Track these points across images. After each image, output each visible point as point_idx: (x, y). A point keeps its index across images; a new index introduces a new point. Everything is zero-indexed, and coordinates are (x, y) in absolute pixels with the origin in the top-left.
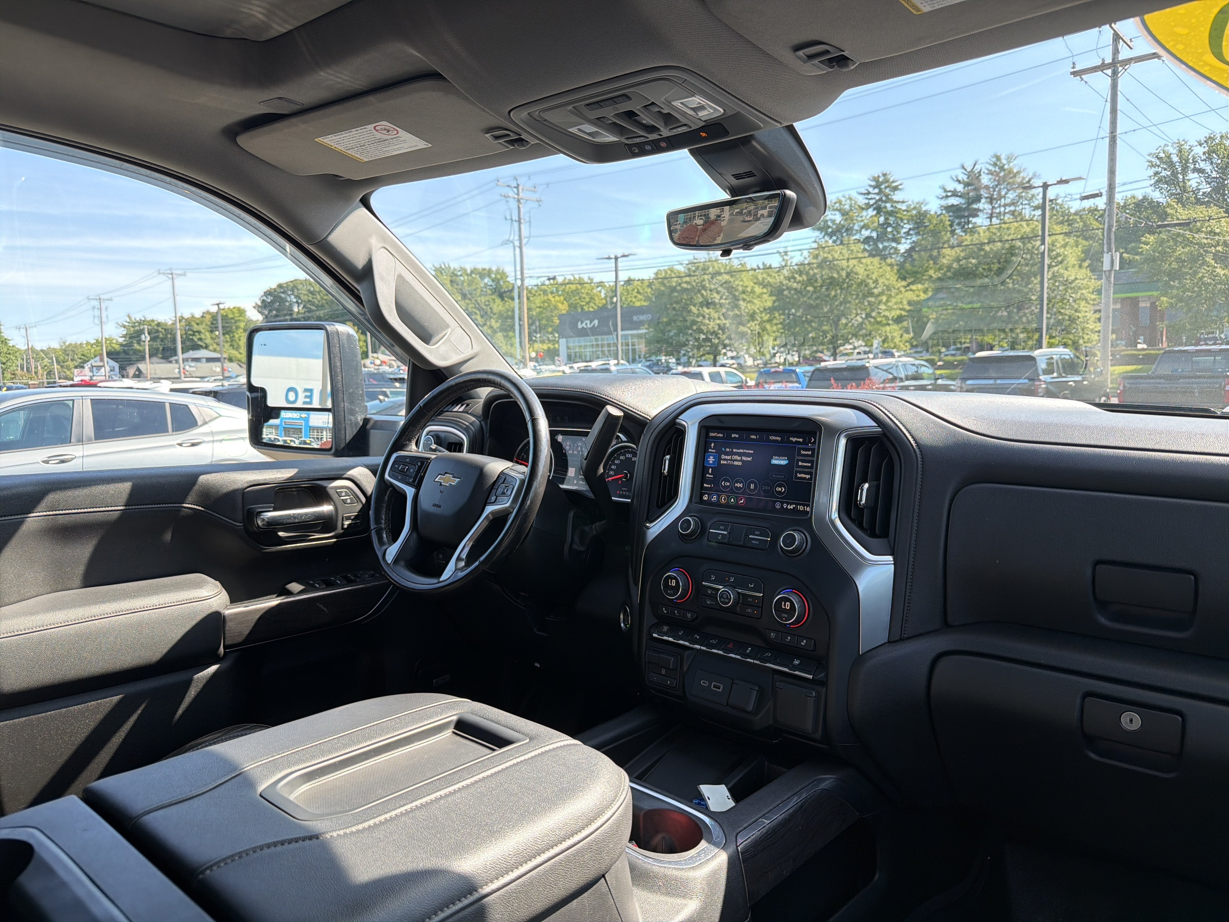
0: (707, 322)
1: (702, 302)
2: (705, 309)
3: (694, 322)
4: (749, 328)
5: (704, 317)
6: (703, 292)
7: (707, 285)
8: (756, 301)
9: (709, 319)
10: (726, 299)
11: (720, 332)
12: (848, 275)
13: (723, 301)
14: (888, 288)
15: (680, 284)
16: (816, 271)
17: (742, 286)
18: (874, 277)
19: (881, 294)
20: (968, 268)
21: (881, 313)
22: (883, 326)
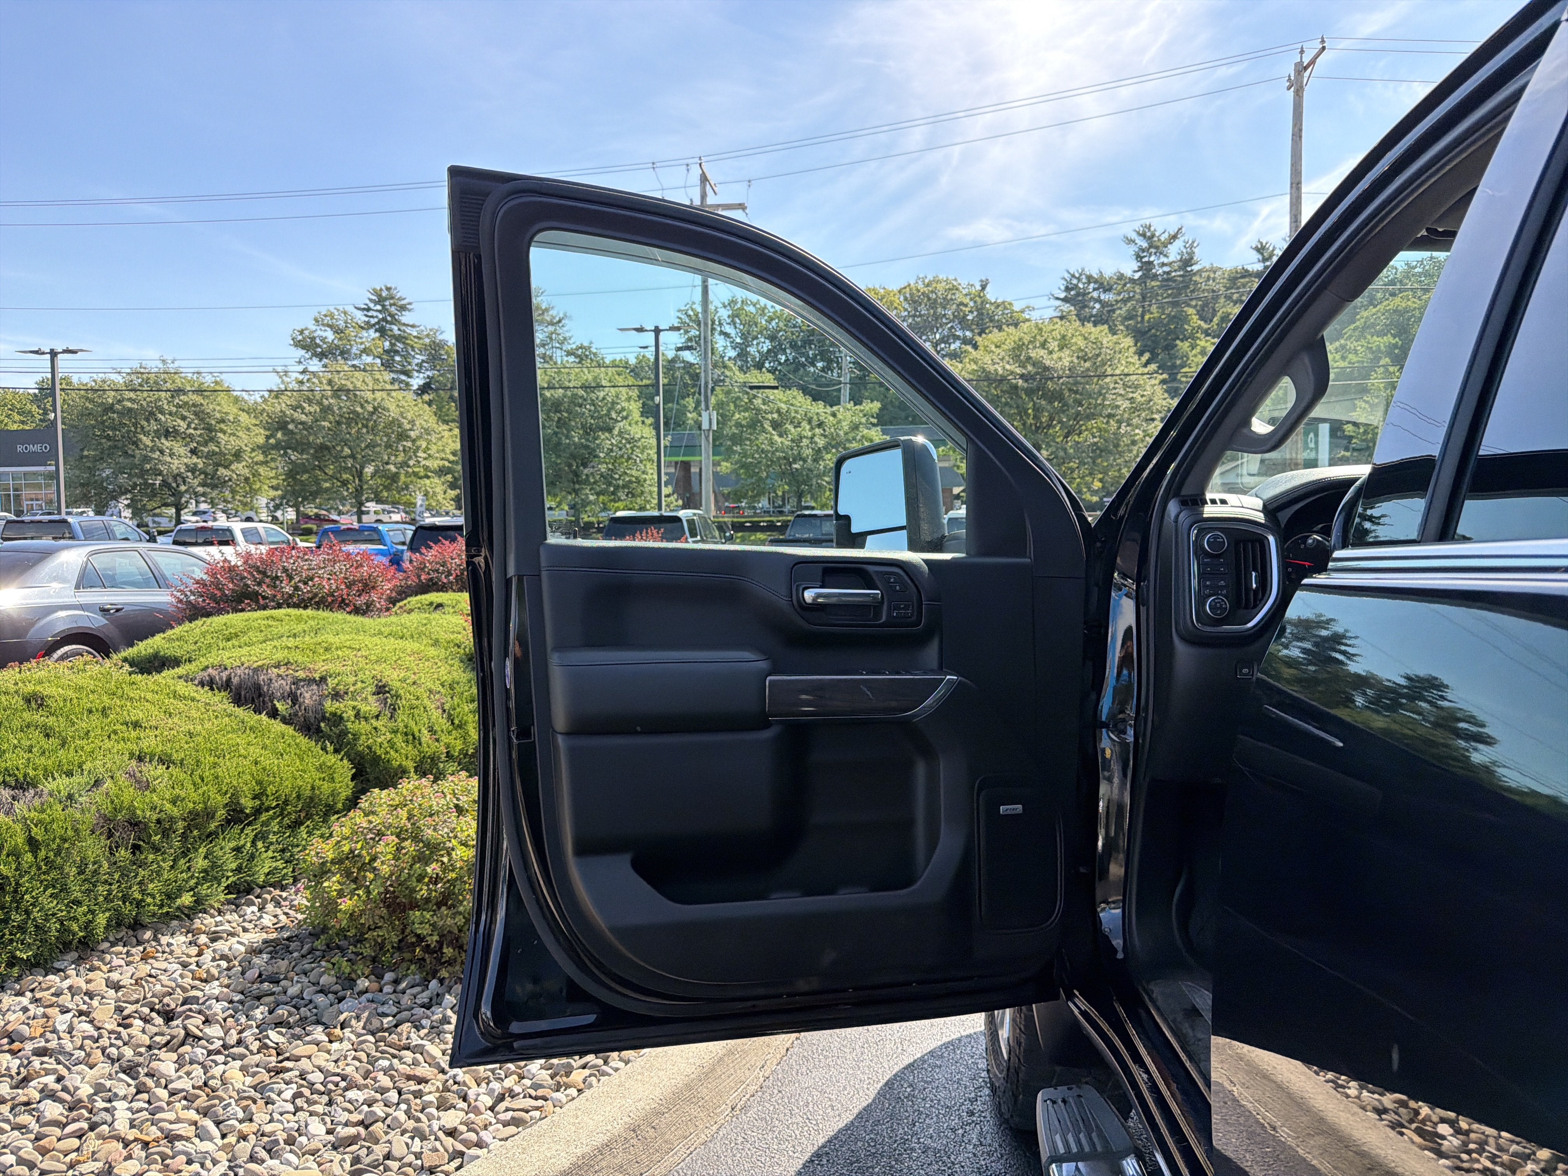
0: (168, 459)
1: (158, 430)
2: (163, 440)
3: (146, 459)
4: (233, 471)
5: (162, 452)
6: (160, 416)
7: (166, 407)
8: (240, 434)
9: (171, 455)
10: (195, 429)
11: (189, 474)
12: (375, 408)
13: (192, 431)
14: (428, 431)
15: (119, 401)
16: (331, 401)
17: (219, 412)
18: (409, 416)
19: (419, 437)
21: (419, 462)
22: (421, 478)
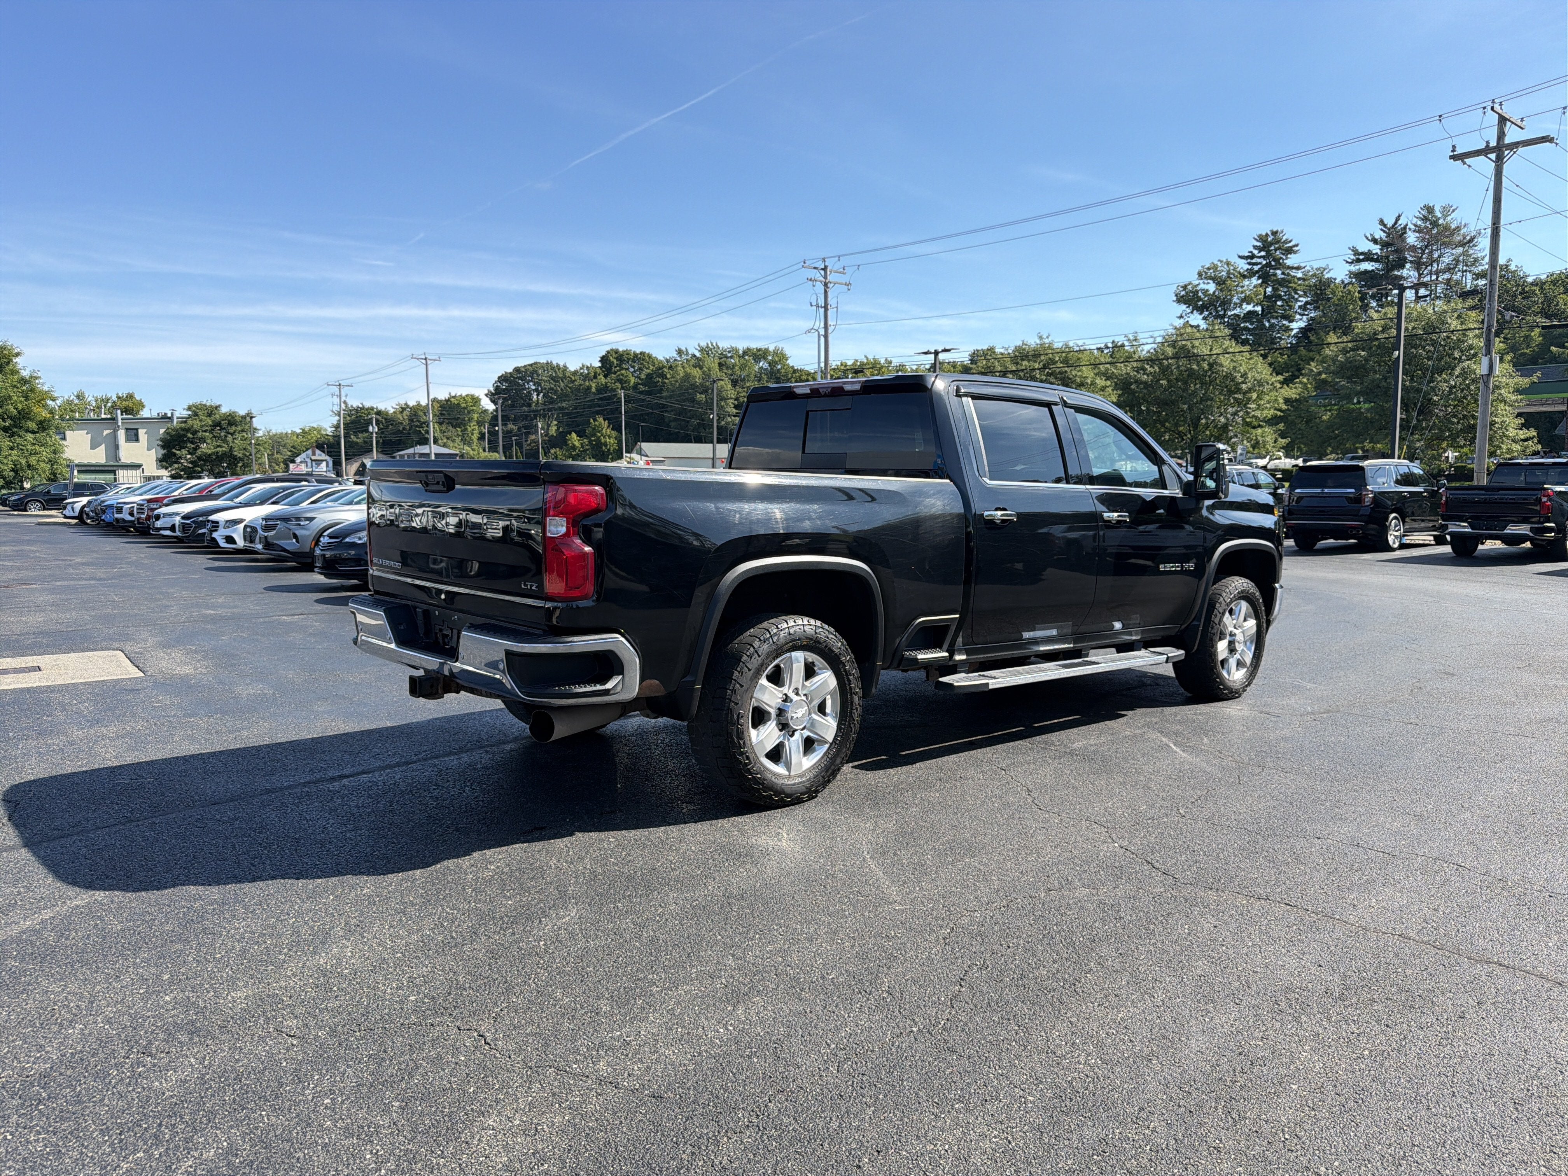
12: (1210, 367)
14: (1260, 383)
16: (1171, 361)
18: (1242, 369)
19: (1250, 390)
20: (1356, 361)
21: (1248, 413)
22: (1254, 427)
